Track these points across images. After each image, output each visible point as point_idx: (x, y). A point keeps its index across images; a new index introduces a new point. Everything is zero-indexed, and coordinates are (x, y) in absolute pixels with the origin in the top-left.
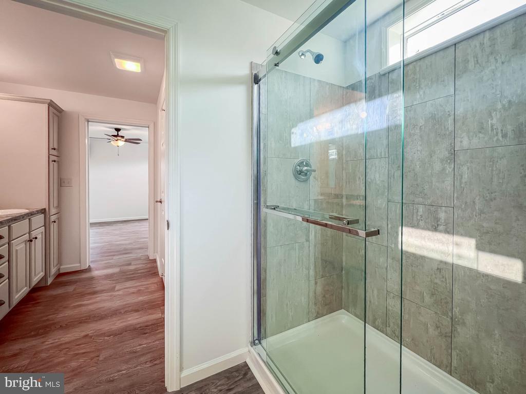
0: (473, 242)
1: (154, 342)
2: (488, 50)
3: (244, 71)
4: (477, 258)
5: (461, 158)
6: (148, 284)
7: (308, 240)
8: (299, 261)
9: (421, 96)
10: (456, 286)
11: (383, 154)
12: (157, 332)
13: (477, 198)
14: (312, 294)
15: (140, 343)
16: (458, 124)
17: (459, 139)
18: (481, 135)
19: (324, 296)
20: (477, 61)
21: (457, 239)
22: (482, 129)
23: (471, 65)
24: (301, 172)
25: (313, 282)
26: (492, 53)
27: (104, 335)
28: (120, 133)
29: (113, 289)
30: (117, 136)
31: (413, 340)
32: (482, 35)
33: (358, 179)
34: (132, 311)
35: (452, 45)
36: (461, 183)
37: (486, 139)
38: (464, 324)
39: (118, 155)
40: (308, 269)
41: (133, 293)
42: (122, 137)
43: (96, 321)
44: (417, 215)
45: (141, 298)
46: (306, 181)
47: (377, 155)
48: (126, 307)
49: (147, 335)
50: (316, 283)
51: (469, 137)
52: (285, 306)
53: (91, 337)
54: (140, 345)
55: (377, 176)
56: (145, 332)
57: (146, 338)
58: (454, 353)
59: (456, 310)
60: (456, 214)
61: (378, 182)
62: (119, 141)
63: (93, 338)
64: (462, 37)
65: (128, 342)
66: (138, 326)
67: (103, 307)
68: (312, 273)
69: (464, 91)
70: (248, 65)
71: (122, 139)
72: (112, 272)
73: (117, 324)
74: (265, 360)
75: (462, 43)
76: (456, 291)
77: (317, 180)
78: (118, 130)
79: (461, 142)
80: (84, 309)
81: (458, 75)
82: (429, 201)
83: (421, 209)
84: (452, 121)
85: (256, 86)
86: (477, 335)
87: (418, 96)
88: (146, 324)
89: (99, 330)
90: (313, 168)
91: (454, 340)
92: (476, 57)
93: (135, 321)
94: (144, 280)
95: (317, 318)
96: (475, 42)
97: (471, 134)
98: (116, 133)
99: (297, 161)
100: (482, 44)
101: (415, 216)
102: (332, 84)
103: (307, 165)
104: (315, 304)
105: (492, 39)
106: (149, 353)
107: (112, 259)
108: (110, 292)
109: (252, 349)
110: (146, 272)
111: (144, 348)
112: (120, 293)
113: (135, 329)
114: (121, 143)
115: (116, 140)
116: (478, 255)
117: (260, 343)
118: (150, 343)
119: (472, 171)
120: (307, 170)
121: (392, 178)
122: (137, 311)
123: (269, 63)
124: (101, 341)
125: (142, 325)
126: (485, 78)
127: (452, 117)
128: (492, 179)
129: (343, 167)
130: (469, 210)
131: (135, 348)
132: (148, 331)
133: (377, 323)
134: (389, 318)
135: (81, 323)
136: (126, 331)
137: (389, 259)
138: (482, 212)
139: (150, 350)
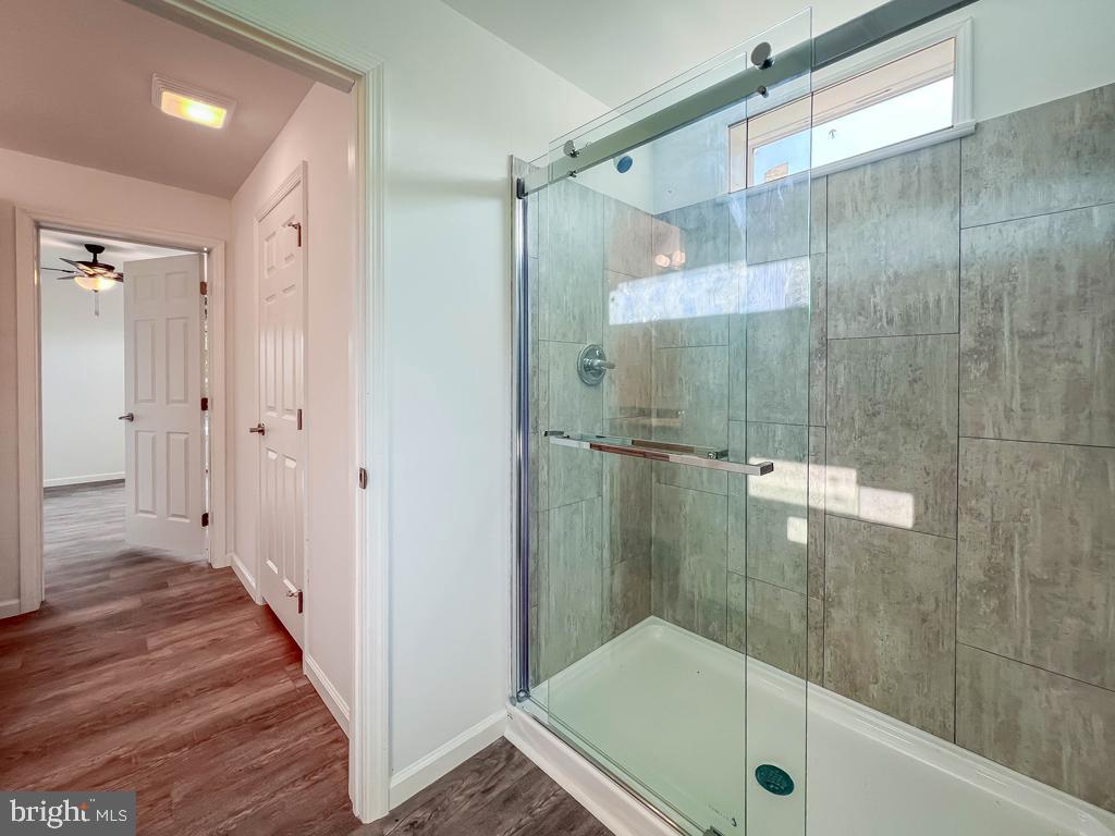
0: (852, 474)
1: (296, 740)
2: (870, 194)
3: (498, 173)
4: (859, 498)
5: (836, 351)
6: (231, 625)
7: (600, 495)
8: (587, 535)
9: (778, 247)
10: (830, 548)
11: (720, 340)
12: (296, 718)
13: (857, 413)
14: (606, 594)
15: (263, 747)
16: (833, 299)
17: (833, 323)
18: (862, 319)
19: (625, 596)
20: (856, 207)
21: (831, 471)
22: (862, 309)
23: (848, 212)
24: (588, 368)
25: (607, 572)
26: (874, 199)
27: (161, 748)
28: (102, 258)
29: (142, 648)
30: (94, 264)
31: (768, 643)
32: (862, 169)
33: (677, 382)
34: (213, 687)
35: (823, 177)
36: (836, 388)
37: (868, 325)
38: (840, 603)
39: (97, 313)
40: (601, 548)
41: (203, 648)
42: (110, 268)
43: (126, 723)
44: (774, 441)
45: (226, 657)
46: (596, 385)
47: (710, 342)
48: (195, 682)
49: (273, 729)
50: (613, 573)
51: (845, 319)
52: (566, 620)
53: (129, 760)
54: (265, 752)
55: (711, 375)
56: (269, 722)
57: (275, 736)
58: (828, 652)
59: (830, 585)
60: (829, 437)
61: (712, 387)
62: (100, 278)
63: (134, 761)
64: (839, 167)
65: (233, 752)
66: (246, 714)
67: (134, 692)
68: (606, 554)
69: (839, 249)
70: (504, 162)
71: (110, 274)
72: (120, 609)
73: (190, 720)
74: (546, 723)
75: (838, 176)
76: (829, 556)
77: (614, 383)
78: (95, 249)
79: (836, 326)
80: (76, 705)
81: (833, 224)
82: (792, 418)
83: (780, 430)
84: (824, 293)
85: (519, 203)
86: (857, 617)
87: (775, 249)
88: (263, 708)
89: (142, 742)
90: (609, 359)
91: (827, 631)
92: (854, 200)
93: (231, 708)
94: (219, 617)
95: (614, 635)
96: (854, 177)
97: (849, 315)
98: (89, 257)
99: (583, 347)
100: (862, 183)
101: (771, 444)
102: (636, 209)
103: (601, 356)
104: (612, 612)
105: (875, 179)
106: (293, 763)
107: (108, 578)
108: (137, 655)
109: (516, 710)
110: (216, 599)
111: (276, 755)
112: (167, 652)
113: (239, 724)
114: (105, 283)
115: (90, 276)
116: (859, 493)
117: (528, 696)
118: (287, 743)
119: (850, 372)
120: (599, 365)
121: (735, 380)
122: (228, 685)
123: (551, 167)
124: (160, 763)
125: (252, 712)
126: (867, 234)
127: (824, 287)
128: (875, 383)
129: (651, 360)
130: (847, 431)
131: (254, 762)
132: (274, 720)
133: (710, 629)
134: (731, 617)
135: (82, 736)
136: (218, 732)
137: (731, 517)
138: (862, 433)
139: (292, 759)
